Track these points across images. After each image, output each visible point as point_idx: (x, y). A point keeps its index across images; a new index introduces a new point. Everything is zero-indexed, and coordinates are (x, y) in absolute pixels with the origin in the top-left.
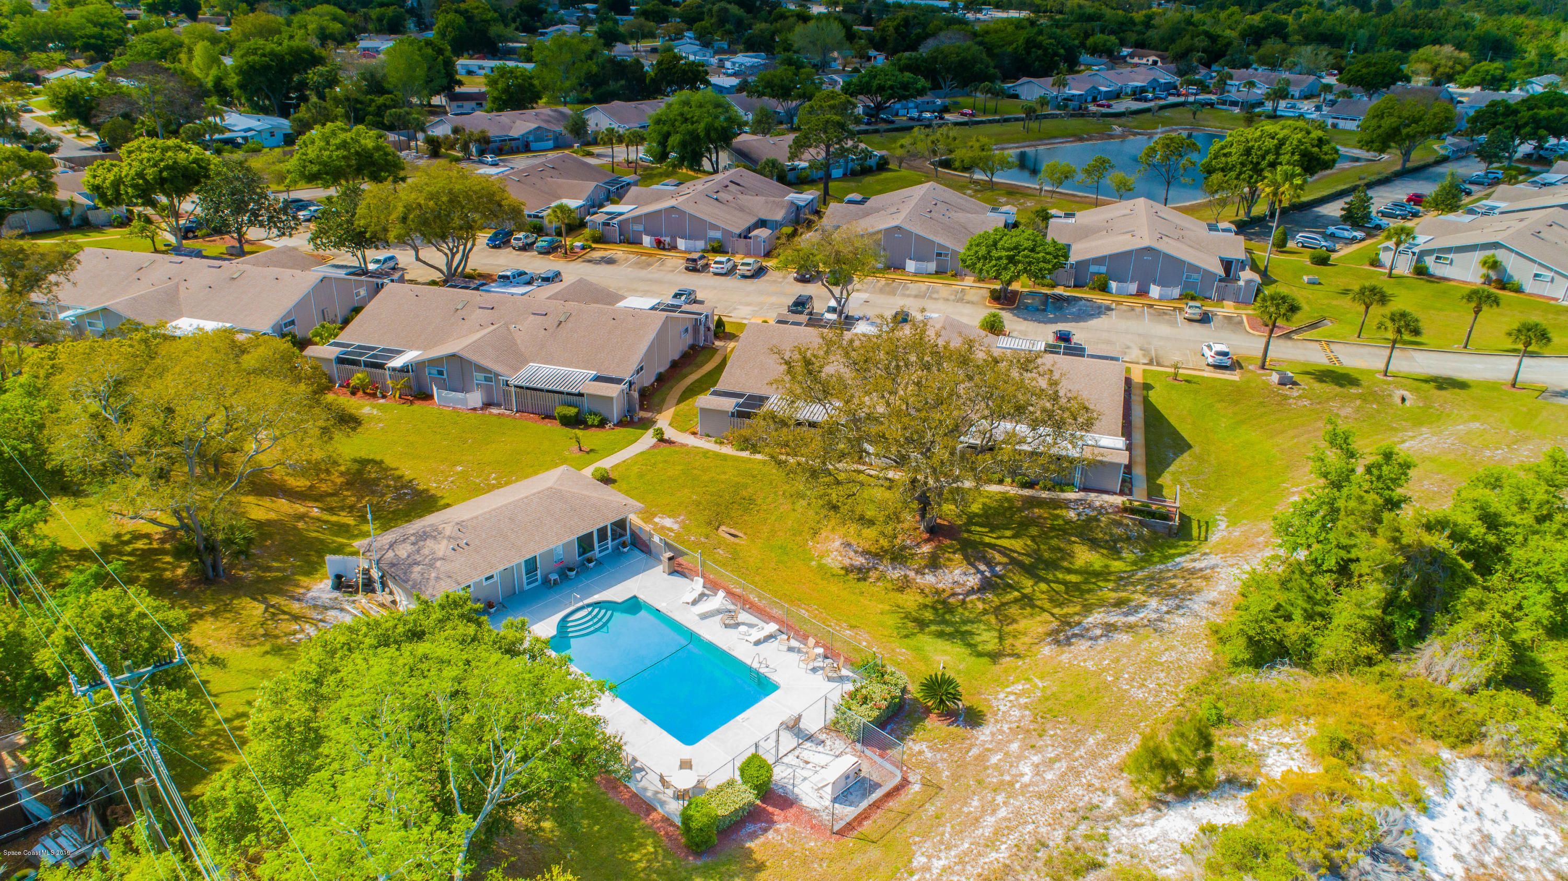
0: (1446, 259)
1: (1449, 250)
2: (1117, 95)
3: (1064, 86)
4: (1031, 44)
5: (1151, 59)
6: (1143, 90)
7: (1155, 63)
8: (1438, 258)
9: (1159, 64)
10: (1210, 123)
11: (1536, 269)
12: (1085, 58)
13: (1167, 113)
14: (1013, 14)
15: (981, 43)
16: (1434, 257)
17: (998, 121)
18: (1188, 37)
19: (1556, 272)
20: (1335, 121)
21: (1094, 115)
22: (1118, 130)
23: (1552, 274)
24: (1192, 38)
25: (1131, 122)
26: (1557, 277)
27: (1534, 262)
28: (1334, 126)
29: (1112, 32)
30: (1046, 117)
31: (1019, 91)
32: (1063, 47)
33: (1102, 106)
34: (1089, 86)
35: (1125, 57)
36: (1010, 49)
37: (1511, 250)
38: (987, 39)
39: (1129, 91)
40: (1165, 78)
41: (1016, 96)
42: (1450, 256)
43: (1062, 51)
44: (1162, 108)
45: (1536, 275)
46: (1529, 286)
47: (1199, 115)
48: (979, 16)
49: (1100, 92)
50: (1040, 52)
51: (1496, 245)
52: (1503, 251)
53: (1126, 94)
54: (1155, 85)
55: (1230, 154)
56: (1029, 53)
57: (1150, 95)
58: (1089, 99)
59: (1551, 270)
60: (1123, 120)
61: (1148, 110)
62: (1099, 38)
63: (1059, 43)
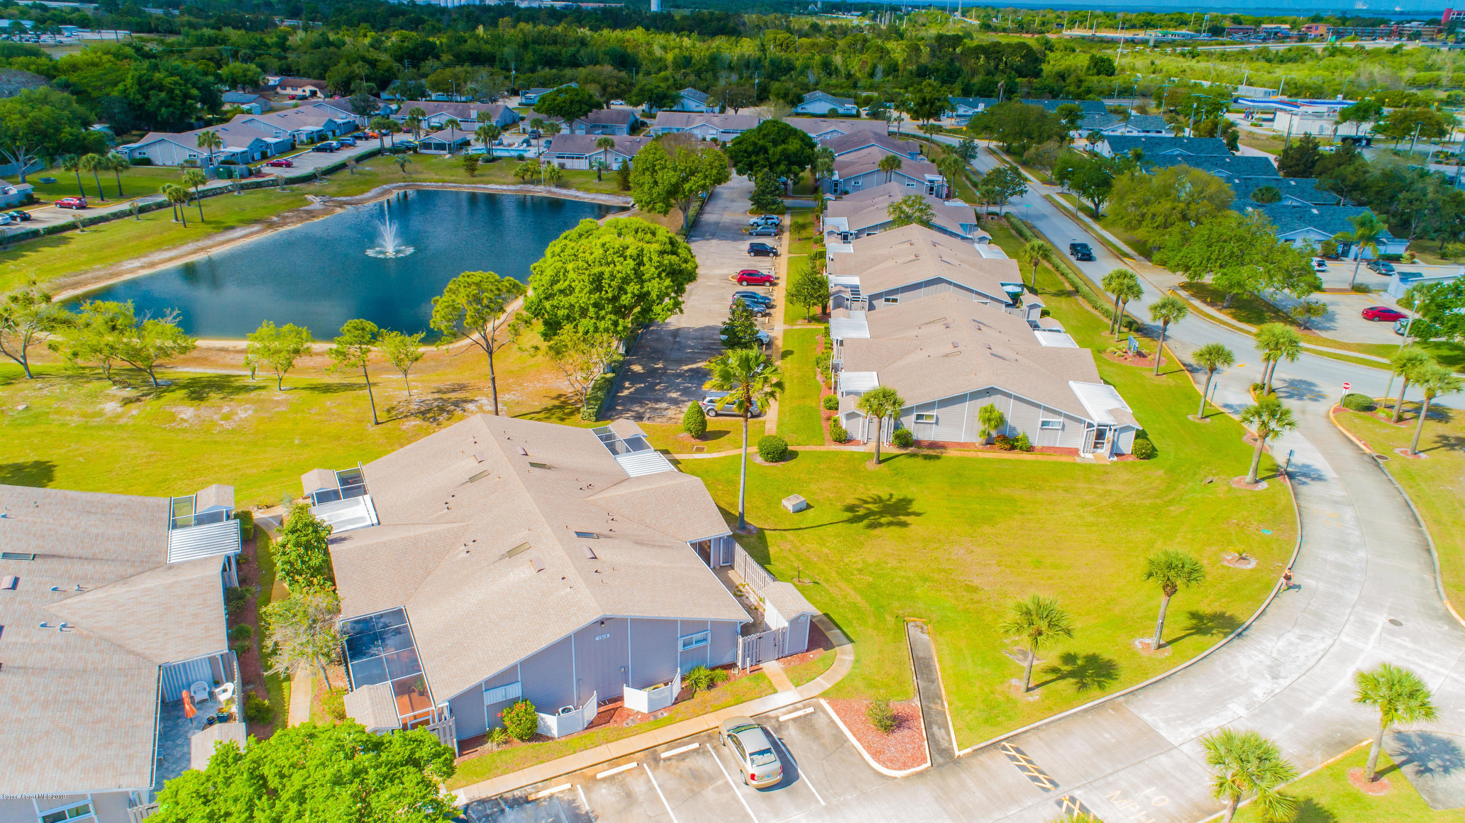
0: (931, 416)
1: (930, 406)
2: (291, 146)
3: (218, 144)
4: (145, 85)
5: (308, 89)
6: (322, 137)
7: (314, 94)
8: (919, 417)
9: (319, 94)
10: (424, 176)
11: (1042, 416)
12: (229, 98)
13: (367, 167)
14: (109, 36)
15: (66, 86)
16: (913, 417)
17: (130, 213)
18: (343, 63)
19: (1067, 416)
20: (562, 161)
21: (275, 183)
22: (316, 203)
23: (1061, 420)
24: (349, 64)
25: (328, 185)
26: (1068, 422)
27: (1038, 406)
28: (562, 166)
29: (247, 59)
30: (205, 195)
31: (150, 153)
32: (194, 85)
33: (279, 165)
34: (250, 140)
35: (274, 88)
36: (115, 93)
37: (1009, 395)
38: (74, 78)
39: (304, 138)
40: (342, 117)
41: (148, 162)
42: (934, 413)
43: (195, 92)
44: (360, 159)
45: (1044, 423)
46: (1037, 439)
47: (408, 167)
48: (59, 38)
49: (268, 145)
50: (163, 95)
51: (990, 392)
52: (999, 397)
53: (302, 143)
54: (333, 127)
55: (570, 290)
56: (147, 98)
57: (335, 143)
58: (257, 156)
59: (1059, 414)
60: (316, 185)
61: (342, 166)
62: (235, 67)
63: (187, 81)
